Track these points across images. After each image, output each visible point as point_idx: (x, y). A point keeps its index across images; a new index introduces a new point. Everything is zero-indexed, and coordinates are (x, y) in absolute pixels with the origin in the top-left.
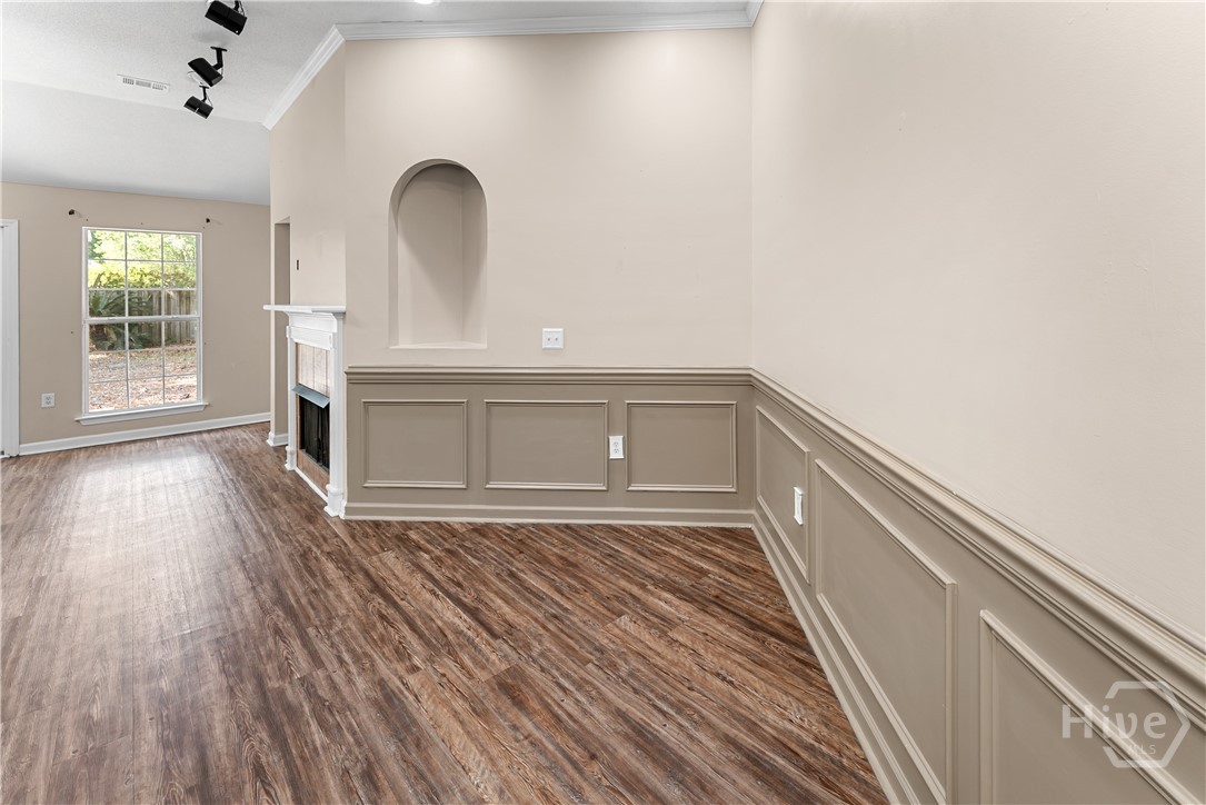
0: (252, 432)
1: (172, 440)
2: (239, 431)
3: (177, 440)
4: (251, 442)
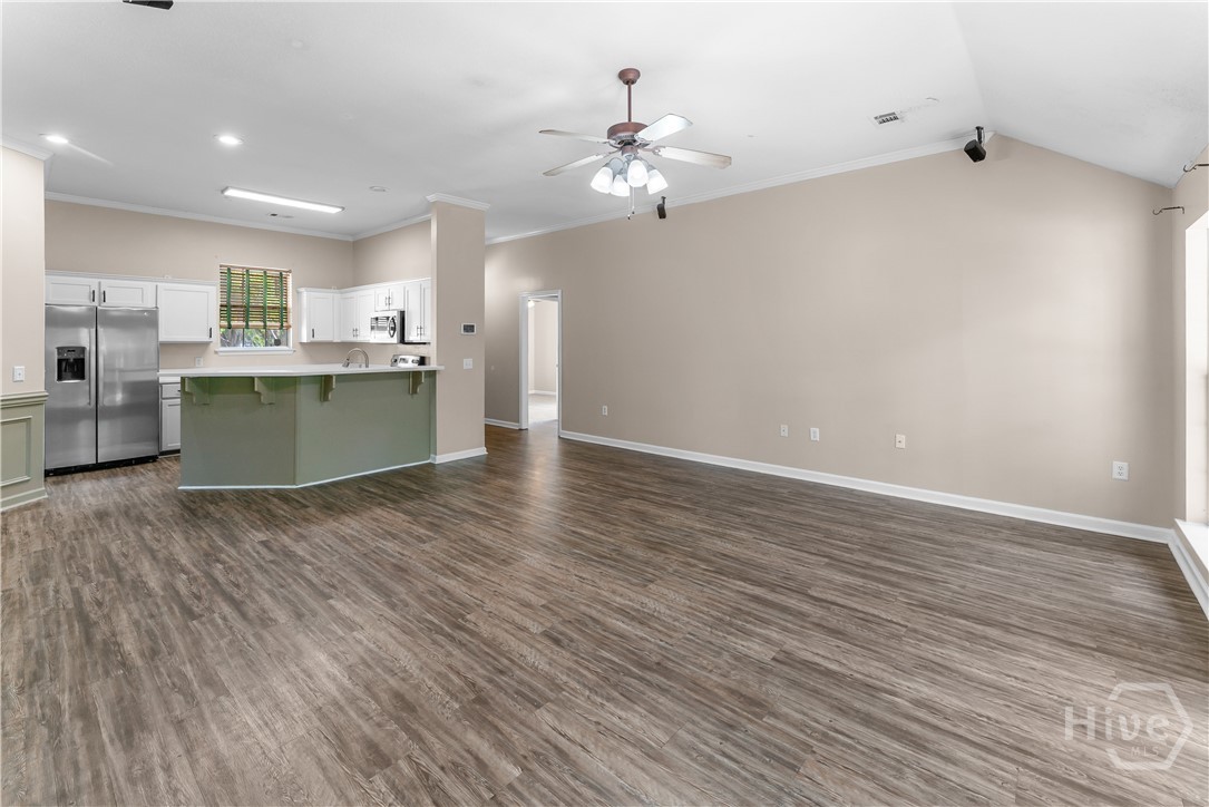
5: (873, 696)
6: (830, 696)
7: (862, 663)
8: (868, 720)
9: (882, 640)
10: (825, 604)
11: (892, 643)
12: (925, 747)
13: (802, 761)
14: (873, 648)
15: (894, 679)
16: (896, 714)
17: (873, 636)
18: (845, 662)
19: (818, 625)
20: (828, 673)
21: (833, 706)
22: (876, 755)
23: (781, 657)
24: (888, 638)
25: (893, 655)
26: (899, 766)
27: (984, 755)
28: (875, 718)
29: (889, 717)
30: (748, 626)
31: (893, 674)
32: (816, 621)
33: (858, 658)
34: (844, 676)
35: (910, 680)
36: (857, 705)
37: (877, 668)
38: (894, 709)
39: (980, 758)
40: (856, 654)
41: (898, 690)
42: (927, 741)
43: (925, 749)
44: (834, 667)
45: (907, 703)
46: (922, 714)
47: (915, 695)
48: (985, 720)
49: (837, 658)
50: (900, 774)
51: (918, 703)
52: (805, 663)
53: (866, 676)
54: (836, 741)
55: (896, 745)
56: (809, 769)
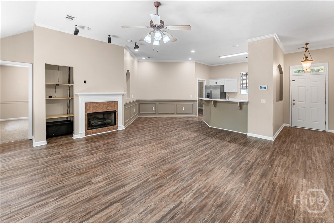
5: (60, 195)
6: (70, 186)
7: (71, 199)
8: (56, 190)
9: (74, 211)
10: (107, 205)
11: (70, 214)
12: (39, 196)
13: (61, 176)
14: (74, 206)
15: (59, 203)
16: (51, 196)
17: (79, 210)
18: (76, 195)
19: (97, 196)
20: (76, 189)
21: (66, 185)
22: (49, 187)
23: (91, 183)
24: (73, 214)
25: (66, 210)
26: (42, 189)
27: (22, 207)
28: (55, 191)
29: (52, 194)
30: (109, 180)
31: (60, 204)
32: (100, 197)
33: (74, 199)
34: (72, 192)
35: (54, 207)
36: (62, 190)
37: (66, 202)
38: (52, 197)
39: (23, 205)
40: (76, 200)
41: (55, 202)
42: (38, 198)
43: (38, 196)
44: (77, 192)
45: (50, 201)
46: (44, 202)
47: (49, 205)
48: (23, 217)
49: (79, 194)
50: (41, 188)
51: (47, 203)
52: (84, 186)
53: (66, 197)
54: (58, 182)
55: (46, 191)
56: (60, 176)
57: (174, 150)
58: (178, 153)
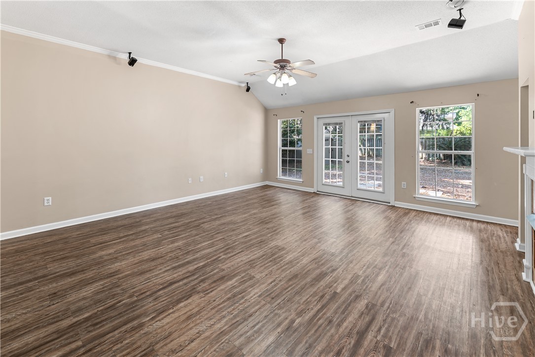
0: (507, 232)
1: (455, 219)
2: (498, 228)
3: (458, 221)
4: (502, 240)
57: (260, 245)
58: (255, 241)
